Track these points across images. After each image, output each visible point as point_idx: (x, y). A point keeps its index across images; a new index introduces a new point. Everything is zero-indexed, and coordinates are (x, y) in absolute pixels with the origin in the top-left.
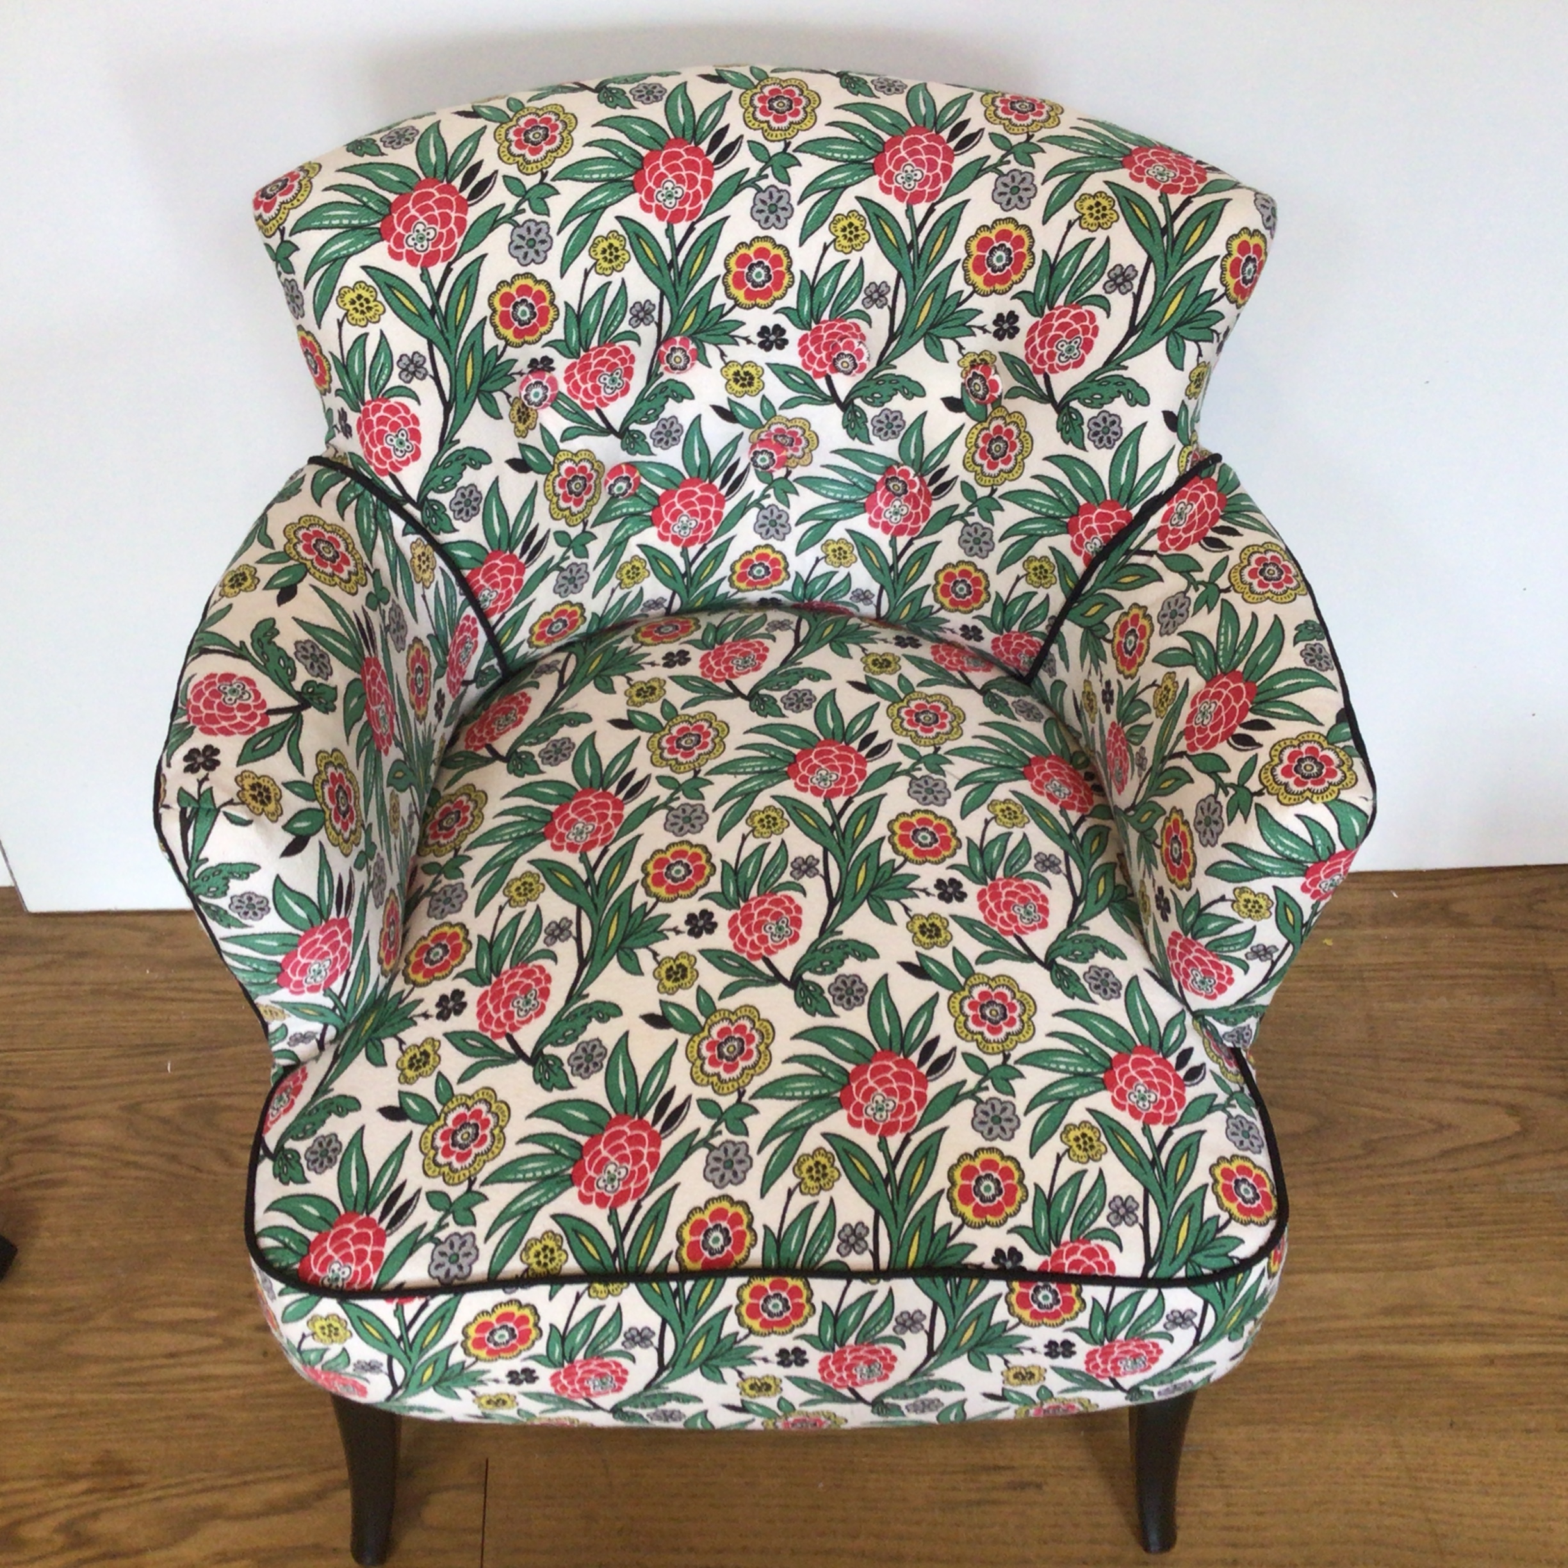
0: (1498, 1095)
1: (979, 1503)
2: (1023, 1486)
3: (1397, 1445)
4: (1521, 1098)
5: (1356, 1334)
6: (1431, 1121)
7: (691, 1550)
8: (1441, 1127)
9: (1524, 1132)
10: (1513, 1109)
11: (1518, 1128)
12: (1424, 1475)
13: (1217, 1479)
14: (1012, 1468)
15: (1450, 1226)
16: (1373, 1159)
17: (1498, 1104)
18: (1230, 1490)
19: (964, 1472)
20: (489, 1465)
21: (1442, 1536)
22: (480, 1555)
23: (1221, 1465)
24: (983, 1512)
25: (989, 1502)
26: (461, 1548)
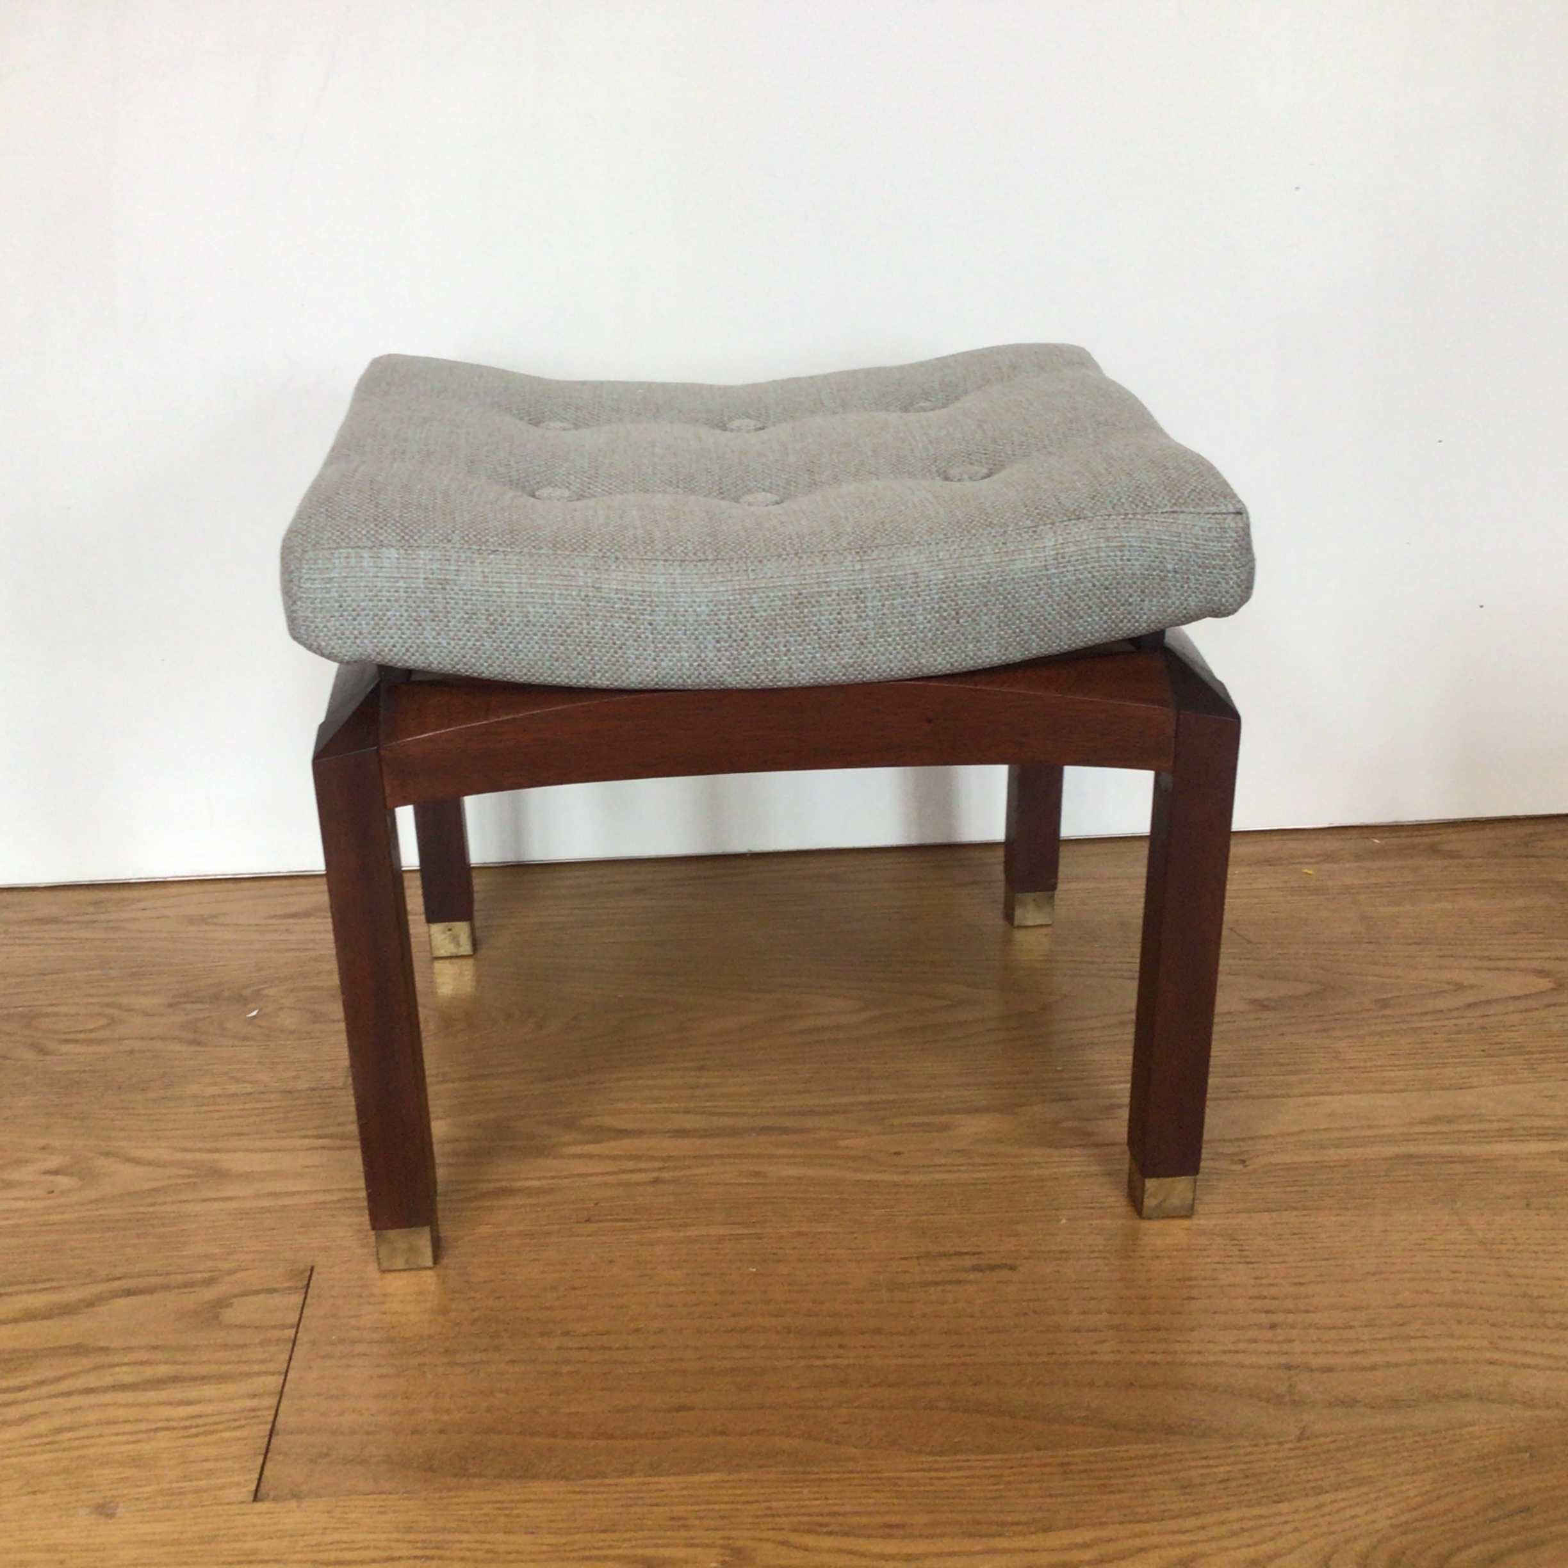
0: (1522, 964)
1: (936, 1284)
2: (993, 1268)
3: (1462, 1223)
4: (1548, 965)
5: (1390, 1140)
6: (1449, 983)
7: (566, 1334)
8: (1459, 987)
9: (1559, 987)
10: (1542, 973)
11: (1551, 985)
12: (1501, 1247)
13: (1241, 1257)
14: (980, 1253)
15: (1491, 1056)
16: (1387, 1012)
17: (1522, 970)
18: (1255, 1266)
19: (918, 1258)
20: (315, 1270)
21: (1539, 1297)
22: (290, 1346)
23: (1241, 1245)
24: (943, 1291)
25: (951, 1282)
26: (265, 1343)
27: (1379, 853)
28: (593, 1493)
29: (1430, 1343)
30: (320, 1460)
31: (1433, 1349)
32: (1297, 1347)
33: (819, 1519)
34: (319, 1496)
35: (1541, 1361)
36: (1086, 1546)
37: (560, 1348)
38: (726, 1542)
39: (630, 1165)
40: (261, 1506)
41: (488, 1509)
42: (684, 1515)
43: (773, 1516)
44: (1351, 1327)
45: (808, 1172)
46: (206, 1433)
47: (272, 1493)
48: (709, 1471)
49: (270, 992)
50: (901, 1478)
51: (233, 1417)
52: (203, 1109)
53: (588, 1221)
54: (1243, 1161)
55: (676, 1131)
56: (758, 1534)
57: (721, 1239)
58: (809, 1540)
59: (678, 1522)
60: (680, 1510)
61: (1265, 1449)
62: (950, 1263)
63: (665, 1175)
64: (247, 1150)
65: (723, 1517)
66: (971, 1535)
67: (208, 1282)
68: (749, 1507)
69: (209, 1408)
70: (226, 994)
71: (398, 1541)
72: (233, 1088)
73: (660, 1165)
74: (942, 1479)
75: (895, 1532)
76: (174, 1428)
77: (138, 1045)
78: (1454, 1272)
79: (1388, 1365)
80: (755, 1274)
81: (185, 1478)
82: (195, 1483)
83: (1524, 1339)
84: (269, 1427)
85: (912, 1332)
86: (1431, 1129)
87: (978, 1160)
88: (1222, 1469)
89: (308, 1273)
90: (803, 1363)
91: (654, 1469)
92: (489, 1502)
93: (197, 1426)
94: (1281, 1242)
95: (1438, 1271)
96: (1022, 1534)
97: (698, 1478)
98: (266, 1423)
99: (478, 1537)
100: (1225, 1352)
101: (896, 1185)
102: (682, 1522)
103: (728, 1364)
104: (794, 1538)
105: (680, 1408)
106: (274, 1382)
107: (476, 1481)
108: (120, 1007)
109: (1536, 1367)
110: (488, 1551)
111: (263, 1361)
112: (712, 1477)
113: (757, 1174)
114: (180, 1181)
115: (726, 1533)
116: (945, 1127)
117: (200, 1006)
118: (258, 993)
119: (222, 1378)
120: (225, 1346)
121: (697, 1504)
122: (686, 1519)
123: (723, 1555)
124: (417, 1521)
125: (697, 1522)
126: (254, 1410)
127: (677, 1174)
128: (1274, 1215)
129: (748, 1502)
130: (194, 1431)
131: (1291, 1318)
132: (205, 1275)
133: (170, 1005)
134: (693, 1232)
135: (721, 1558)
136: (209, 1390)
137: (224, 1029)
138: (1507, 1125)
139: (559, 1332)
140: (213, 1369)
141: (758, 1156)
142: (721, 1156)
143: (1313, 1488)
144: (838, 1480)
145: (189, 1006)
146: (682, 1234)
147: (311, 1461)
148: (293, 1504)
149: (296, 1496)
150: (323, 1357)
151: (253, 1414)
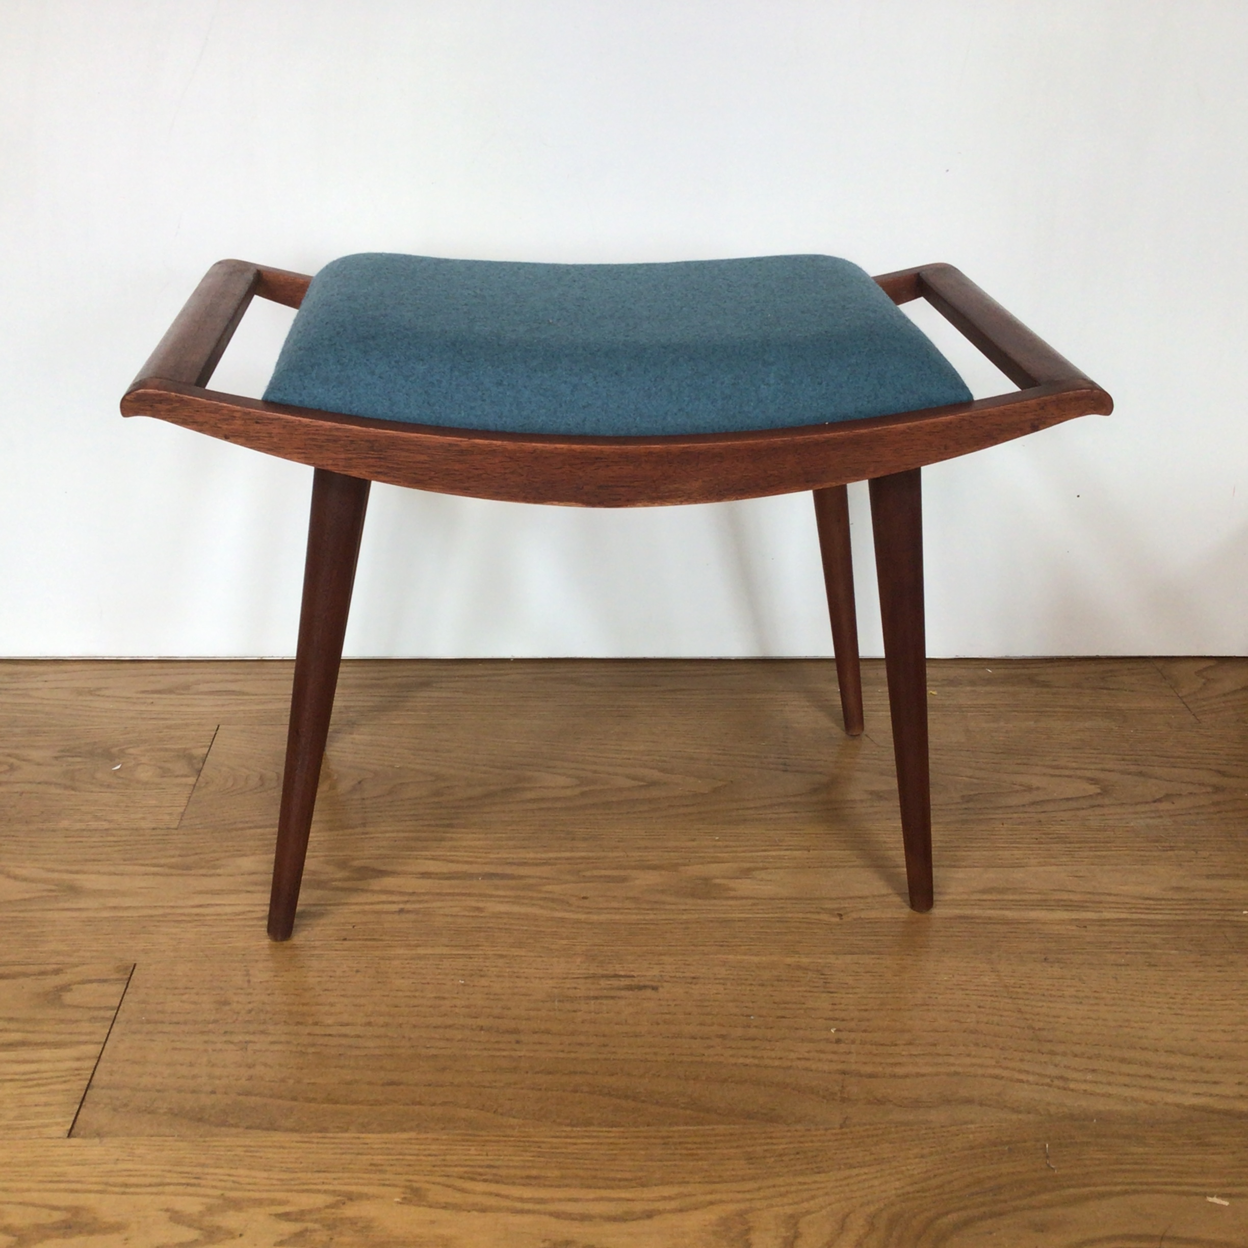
0: (1078, 773)
1: (596, 998)
2: (641, 988)
3: (994, 970)
4: (1102, 775)
6: (1021, 785)
7: (316, 1024)
8: (1030, 789)
9: (1105, 791)
10: (1093, 781)
11: (1099, 791)
12: (1019, 990)
13: (825, 987)
14: (633, 976)
15: (1041, 843)
16: (971, 805)
17: (1080, 777)
18: (835, 995)
19: (586, 978)
20: (136, 967)
21: (1039, 1029)
22: (110, 1023)
23: (827, 978)
24: (601, 1004)
25: (607, 997)
26: (93, 1019)
27: (989, 681)
28: (318, 1143)
29: (952, 1060)
30: (120, 1110)
31: (953, 1065)
32: (853, 1058)
33: (480, 1170)
34: (117, 1135)
35: (1031, 1078)
36: (670, 1198)
37: (309, 1034)
38: (408, 1184)
39: (384, 898)
40: (73, 1141)
41: (240, 1151)
42: (379, 1162)
43: (446, 1166)
44: (896, 1045)
45: (516, 909)
46: (38, 1085)
47: (82, 1133)
48: (404, 1130)
49: (131, 751)
50: (543, 1142)
51: (63, 1074)
52: (70, 839)
53: (345, 939)
54: (840, 915)
55: (422, 874)
56: (433, 1179)
57: (442, 957)
58: (469, 1185)
59: (376, 1167)
60: (378, 1159)
61: (815, 1133)
62: (609, 982)
63: (408, 906)
64: (99, 873)
65: (410, 1165)
66: (589, 1187)
67: (57, 972)
68: (430, 1158)
69: (43, 1067)
70: (100, 751)
71: (170, 1171)
72: (94, 825)
73: (406, 898)
74: (575, 1144)
75: (533, 1182)
76: (17, 1080)
77: (28, 787)
78: (979, 1007)
79: (918, 1075)
80: (462, 984)
81: (21, 1117)
82: (27, 1122)
83: (1022, 1060)
84: (86, 1083)
85: (573, 1034)
86: (985, 897)
87: (645, 906)
88: (782, 1146)
89: (132, 969)
90: (485, 1053)
91: (365, 1128)
92: (241, 1146)
93: (34, 1079)
94: (858, 978)
95: (968, 1006)
96: (625, 1187)
97: (394, 1136)
98: (86, 1079)
99: (227, 1171)
100: (799, 1059)
101: (578, 922)
102: (380, 1168)
103: (433, 1052)
104: (459, 1183)
105: (392, 1083)
106: (94, 1050)
107: (234, 1130)
108: (17, 757)
109: (1028, 1081)
110: (234, 1182)
111: (91, 1033)
112: (405, 1136)
113: (478, 909)
114: (45, 894)
115: (411, 1177)
116: (624, 879)
117: (79, 759)
118: (122, 751)
119: (58, 1045)
120: (62, 1021)
121: (391, 1154)
122: (382, 1165)
123: (403, 1193)
124: (185, 1158)
125: (388, 1168)
126: (77, 1069)
127: (417, 906)
128: (855, 956)
129: (430, 1155)
130: (30, 1083)
131: (853, 1035)
132: (55, 966)
133: (56, 758)
134: (421, 951)
135: (403, 1196)
136: (46, 1053)
137: (94, 778)
138: (1044, 897)
139: (310, 1022)
140: (51, 1038)
141: (480, 895)
142: (453, 894)
143: (845, 1164)
144: (498, 1141)
145: (70, 759)
146: (414, 952)
147: (115, 1110)
148: (97, 1140)
149: (99, 1135)
150: (134, 1033)
151: (76, 1072)
